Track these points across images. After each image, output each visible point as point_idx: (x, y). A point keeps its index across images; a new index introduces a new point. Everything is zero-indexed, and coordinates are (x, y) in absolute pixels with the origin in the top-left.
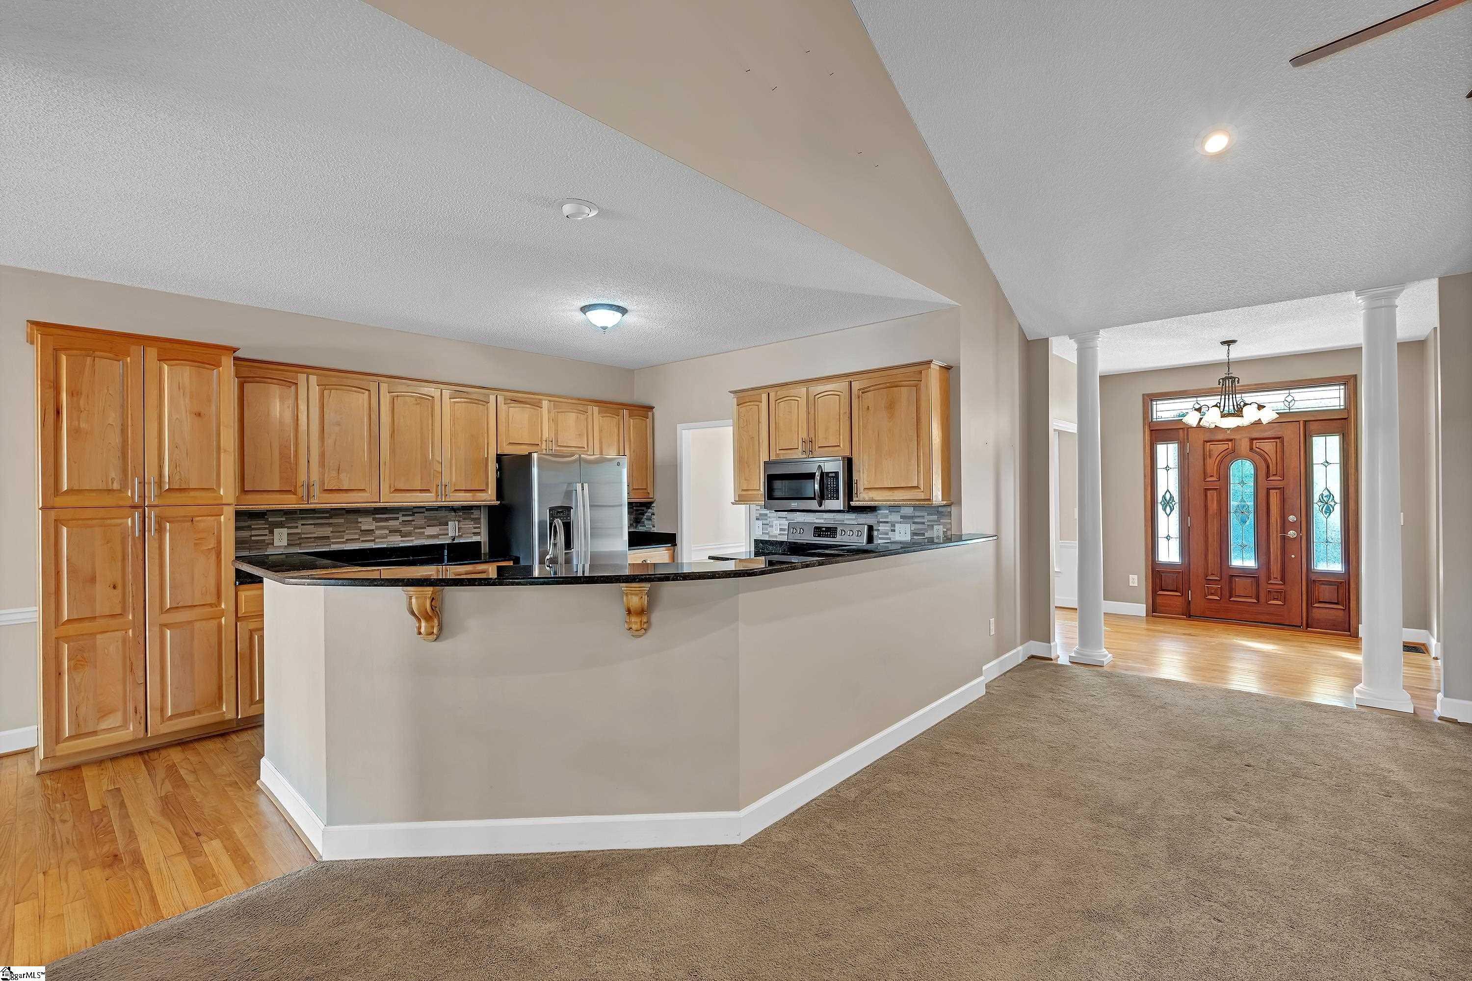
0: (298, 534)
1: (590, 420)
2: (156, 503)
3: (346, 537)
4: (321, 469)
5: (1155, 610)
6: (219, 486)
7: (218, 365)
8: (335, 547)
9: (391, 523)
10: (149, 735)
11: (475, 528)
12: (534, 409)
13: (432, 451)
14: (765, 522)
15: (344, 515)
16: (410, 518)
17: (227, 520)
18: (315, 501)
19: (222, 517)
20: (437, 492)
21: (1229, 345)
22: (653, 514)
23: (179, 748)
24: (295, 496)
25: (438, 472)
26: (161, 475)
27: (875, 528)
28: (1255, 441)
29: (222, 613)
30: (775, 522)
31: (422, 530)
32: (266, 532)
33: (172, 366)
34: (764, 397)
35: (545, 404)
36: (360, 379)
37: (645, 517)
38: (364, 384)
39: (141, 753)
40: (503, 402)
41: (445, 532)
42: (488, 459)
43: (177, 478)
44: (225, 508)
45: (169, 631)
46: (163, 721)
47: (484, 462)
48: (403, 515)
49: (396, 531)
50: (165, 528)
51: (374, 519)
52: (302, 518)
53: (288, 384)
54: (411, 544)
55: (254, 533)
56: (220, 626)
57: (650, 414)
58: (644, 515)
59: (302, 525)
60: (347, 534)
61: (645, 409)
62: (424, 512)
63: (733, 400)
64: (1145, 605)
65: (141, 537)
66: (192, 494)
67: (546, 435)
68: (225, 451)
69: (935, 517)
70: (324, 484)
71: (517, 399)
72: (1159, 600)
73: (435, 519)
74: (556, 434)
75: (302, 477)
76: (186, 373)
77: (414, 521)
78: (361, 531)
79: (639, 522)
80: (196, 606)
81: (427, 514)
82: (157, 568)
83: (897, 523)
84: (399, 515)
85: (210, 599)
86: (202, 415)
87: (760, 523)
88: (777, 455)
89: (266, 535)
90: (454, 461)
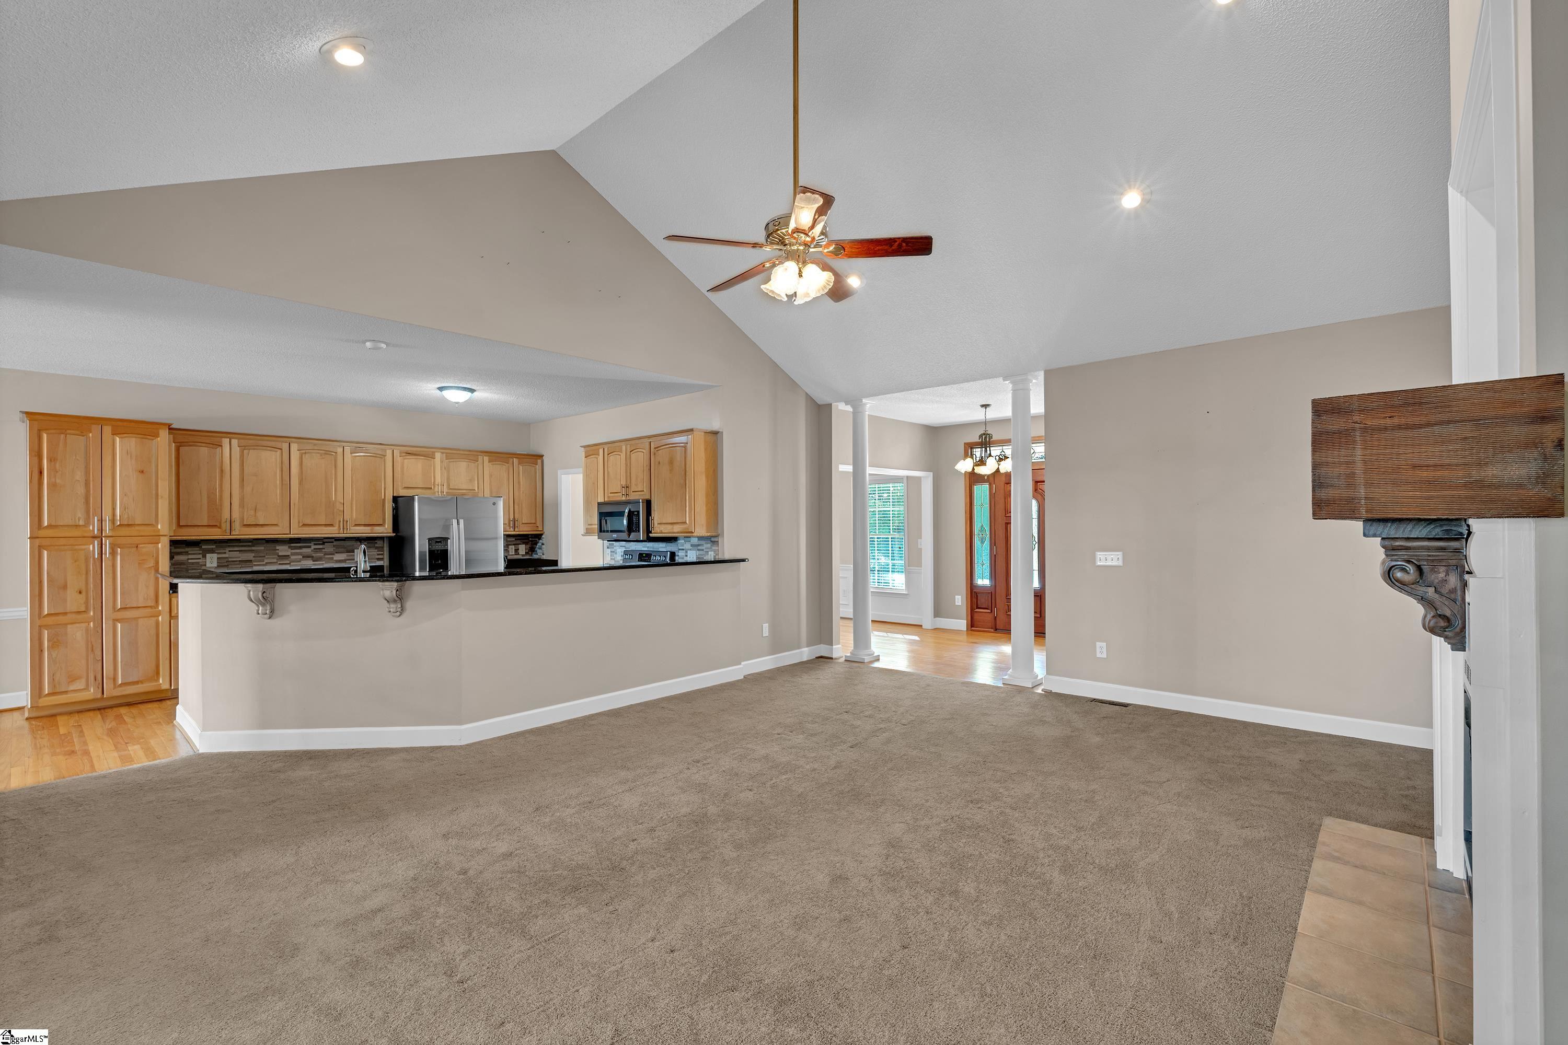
0: (227, 558)
1: (481, 467)
2: (110, 534)
3: (266, 561)
4: (241, 509)
5: (973, 625)
6: (157, 523)
7: (157, 435)
8: (256, 568)
9: (304, 550)
10: (105, 696)
11: (378, 555)
12: (427, 459)
13: (335, 494)
14: (613, 550)
15: (264, 544)
16: (321, 547)
17: (163, 548)
18: (235, 534)
19: (160, 545)
20: (339, 526)
21: (986, 408)
22: (543, 544)
23: (127, 707)
24: (219, 530)
25: (340, 511)
26: (114, 515)
27: (676, 554)
28: (1038, 484)
29: (159, 613)
30: (618, 550)
31: (331, 556)
32: (200, 556)
33: (122, 438)
34: (601, 451)
35: (438, 455)
36: (274, 441)
37: (538, 546)
38: (278, 445)
39: (99, 709)
40: (399, 455)
41: (351, 558)
42: (385, 501)
43: (126, 516)
44: (162, 538)
45: (119, 624)
46: (115, 688)
47: (382, 503)
48: (315, 544)
49: (308, 557)
50: (117, 553)
51: (289, 547)
52: (229, 546)
53: (215, 446)
54: (321, 567)
55: (190, 557)
56: (157, 623)
57: (539, 461)
58: (537, 545)
59: (229, 551)
60: (267, 558)
61: (535, 457)
62: (333, 542)
63: (582, 453)
64: (966, 621)
65: (100, 558)
66: (137, 528)
67: (438, 480)
68: (162, 497)
69: (709, 545)
70: (244, 520)
71: (412, 452)
72: (976, 617)
73: (343, 547)
74: (448, 479)
75: (226, 515)
76: (132, 442)
77: (324, 549)
78: (279, 556)
79: (534, 551)
80: (139, 607)
81: (335, 543)
82: (111, 580)
83: (689, 550)
84: (312, 544)
85: (152, 603)
86: (144, 471)
87: (609, 550)
88: (609, 497)
89: (200, 559)
90: (354, 502)
